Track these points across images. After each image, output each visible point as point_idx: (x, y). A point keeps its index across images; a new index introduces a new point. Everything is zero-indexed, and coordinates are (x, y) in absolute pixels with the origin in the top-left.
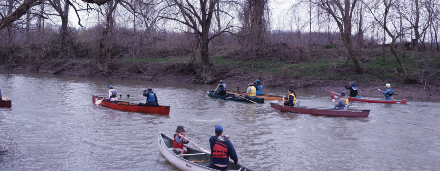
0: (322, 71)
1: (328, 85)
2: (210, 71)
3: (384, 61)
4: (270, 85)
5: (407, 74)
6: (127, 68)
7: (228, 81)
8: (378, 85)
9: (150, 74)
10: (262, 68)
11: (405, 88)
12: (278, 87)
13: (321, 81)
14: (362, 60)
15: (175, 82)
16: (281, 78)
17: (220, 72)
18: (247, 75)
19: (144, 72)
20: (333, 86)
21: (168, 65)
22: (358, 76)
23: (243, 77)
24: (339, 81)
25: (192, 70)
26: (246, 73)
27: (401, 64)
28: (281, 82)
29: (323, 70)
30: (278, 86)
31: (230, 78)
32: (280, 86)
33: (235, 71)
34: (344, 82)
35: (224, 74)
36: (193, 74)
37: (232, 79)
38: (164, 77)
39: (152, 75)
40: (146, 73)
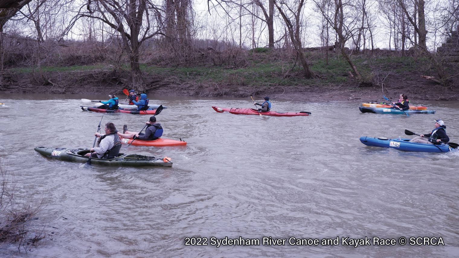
1: (281, 91)
2: (141, 80)
6: (29, 80)
7: (163, 90)
8: (333, 90)
9: (62, 86)
10: (200, 75)
11: (364, 92)
13: (272, 88)
15: (96, 94)
17: (152, 80)
18: (184, 83)
19: (54, 84)
20: (287, 93)
21: (84, 74)
22: (309, 80)
23: (179, 86)
24: (291, 87)
25: (115, 80)
26: (182, 81)
27: (352, 67)
28: (228, 90)
29: (269, 76)
30: (224, 94)
31: (165, 88)
32: (227, 95)
33: (170, 80)
34: (296, 88)
35: (157, 83)
36: (118, 84)
37: (167, 88)
38: (80, 89)
39: (65, 86)
40: (56, 85)
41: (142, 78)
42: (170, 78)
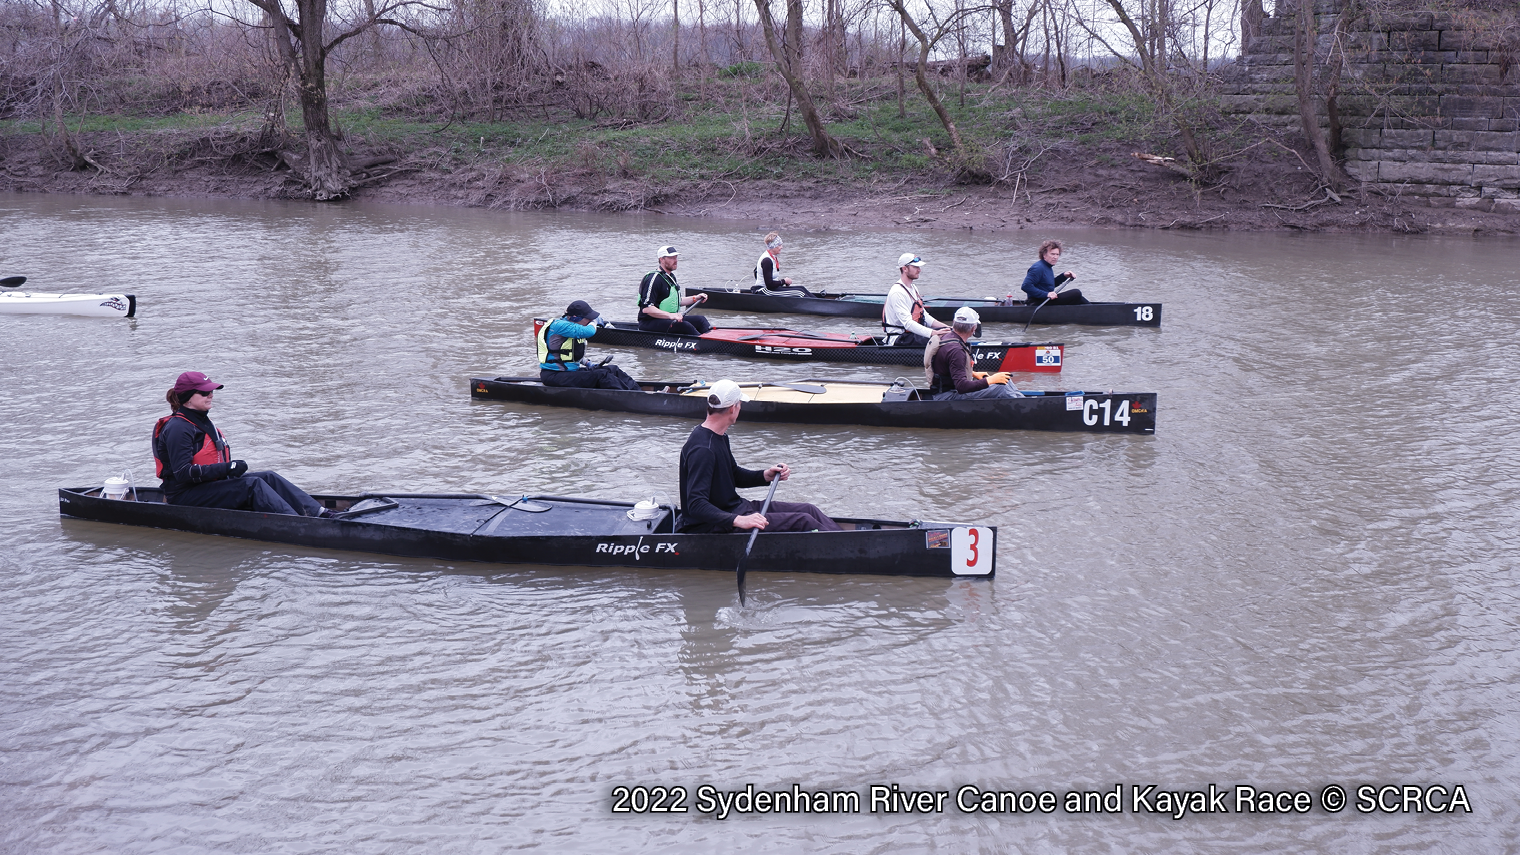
0: (706, 150)
1: (726, 196)
2: (334, 157)
3: (902, 116)
4: (537, 202)
5: (964, 155)
6: (36, 154)
7: (398, 189)
8: (877, 193)
9: (123, 173)
10: (513, 144)
11: (958, 200)
12: (566, 207)
13: (704, 185)
14: (835, 115)
15: (212, 197)
16: (575, 175)
17: (371, 158)
18: (463, 168)
19: (100, 167)
20: (740, 199)
21: (187, 139)
22: (819, 164)
23: (448, 176)
24: (760, 183)
25: (272, 156)
26: (458, 162)
27: (946, 126)
28: (575, 190)
29: (710, 149)
30: (565, 202)
31: (406, 181)
32: (572, 204)
33: (423, 158)
34: (774, 185)
35: (384, 167)
36: (277, 169)
37: (412, 182)
38: (172, 183)
39: (130, 174)
40: (106, 169)
41: (340, 153)
42: (424, 154)
